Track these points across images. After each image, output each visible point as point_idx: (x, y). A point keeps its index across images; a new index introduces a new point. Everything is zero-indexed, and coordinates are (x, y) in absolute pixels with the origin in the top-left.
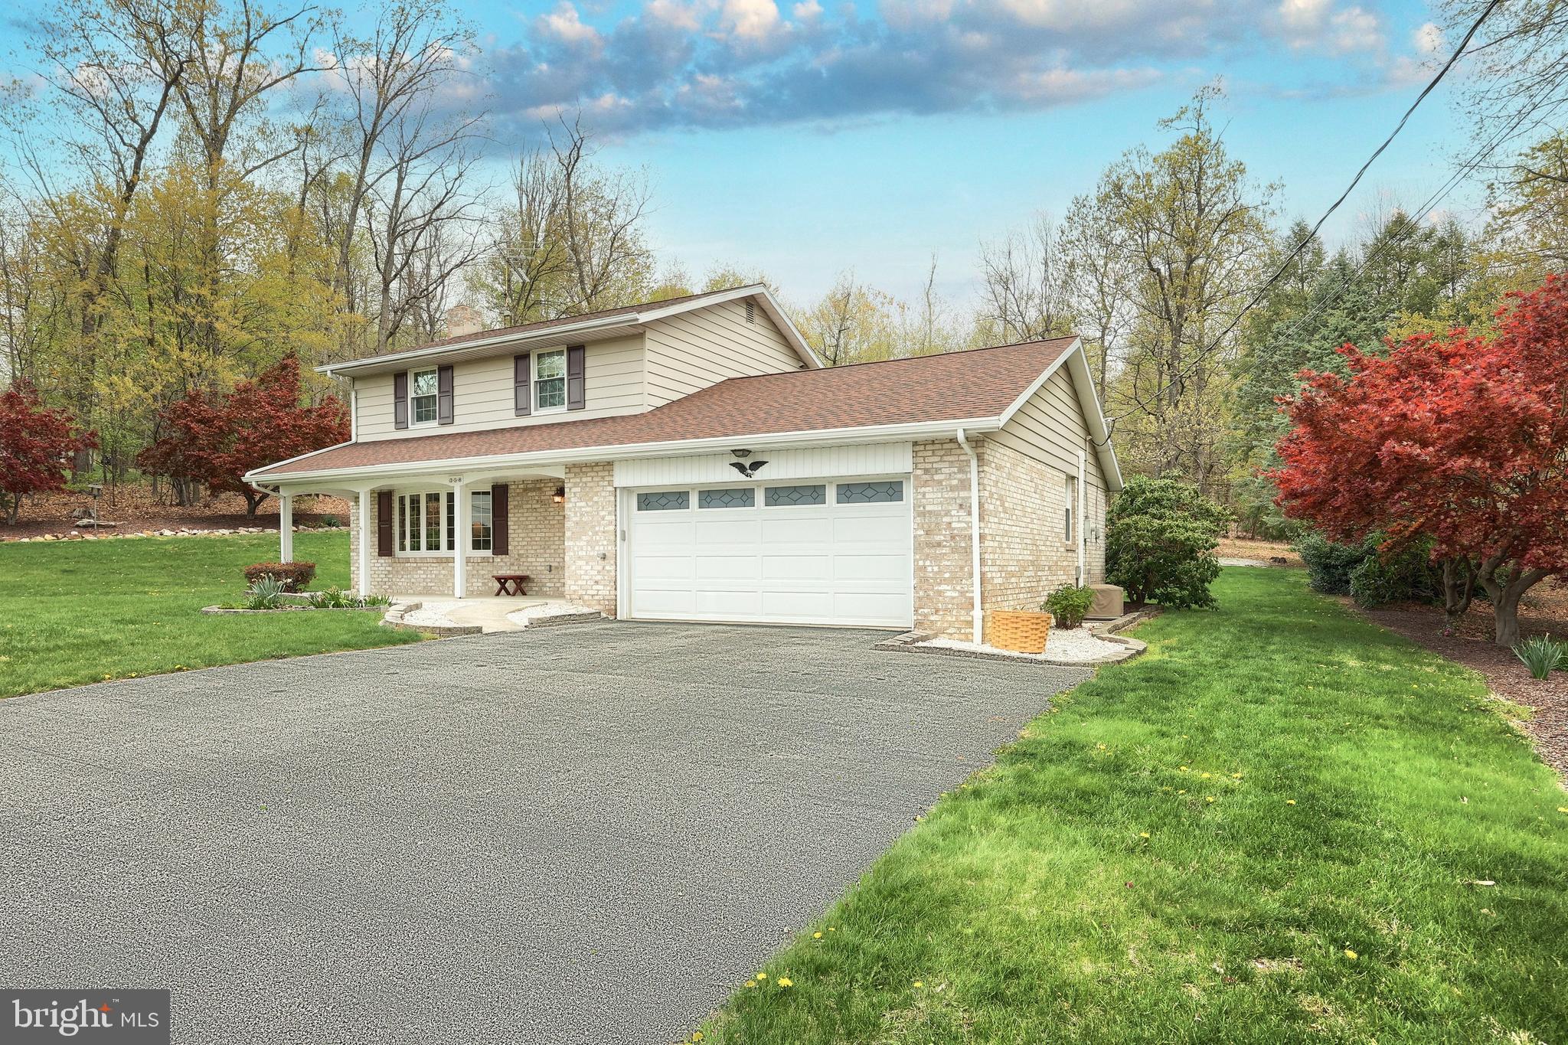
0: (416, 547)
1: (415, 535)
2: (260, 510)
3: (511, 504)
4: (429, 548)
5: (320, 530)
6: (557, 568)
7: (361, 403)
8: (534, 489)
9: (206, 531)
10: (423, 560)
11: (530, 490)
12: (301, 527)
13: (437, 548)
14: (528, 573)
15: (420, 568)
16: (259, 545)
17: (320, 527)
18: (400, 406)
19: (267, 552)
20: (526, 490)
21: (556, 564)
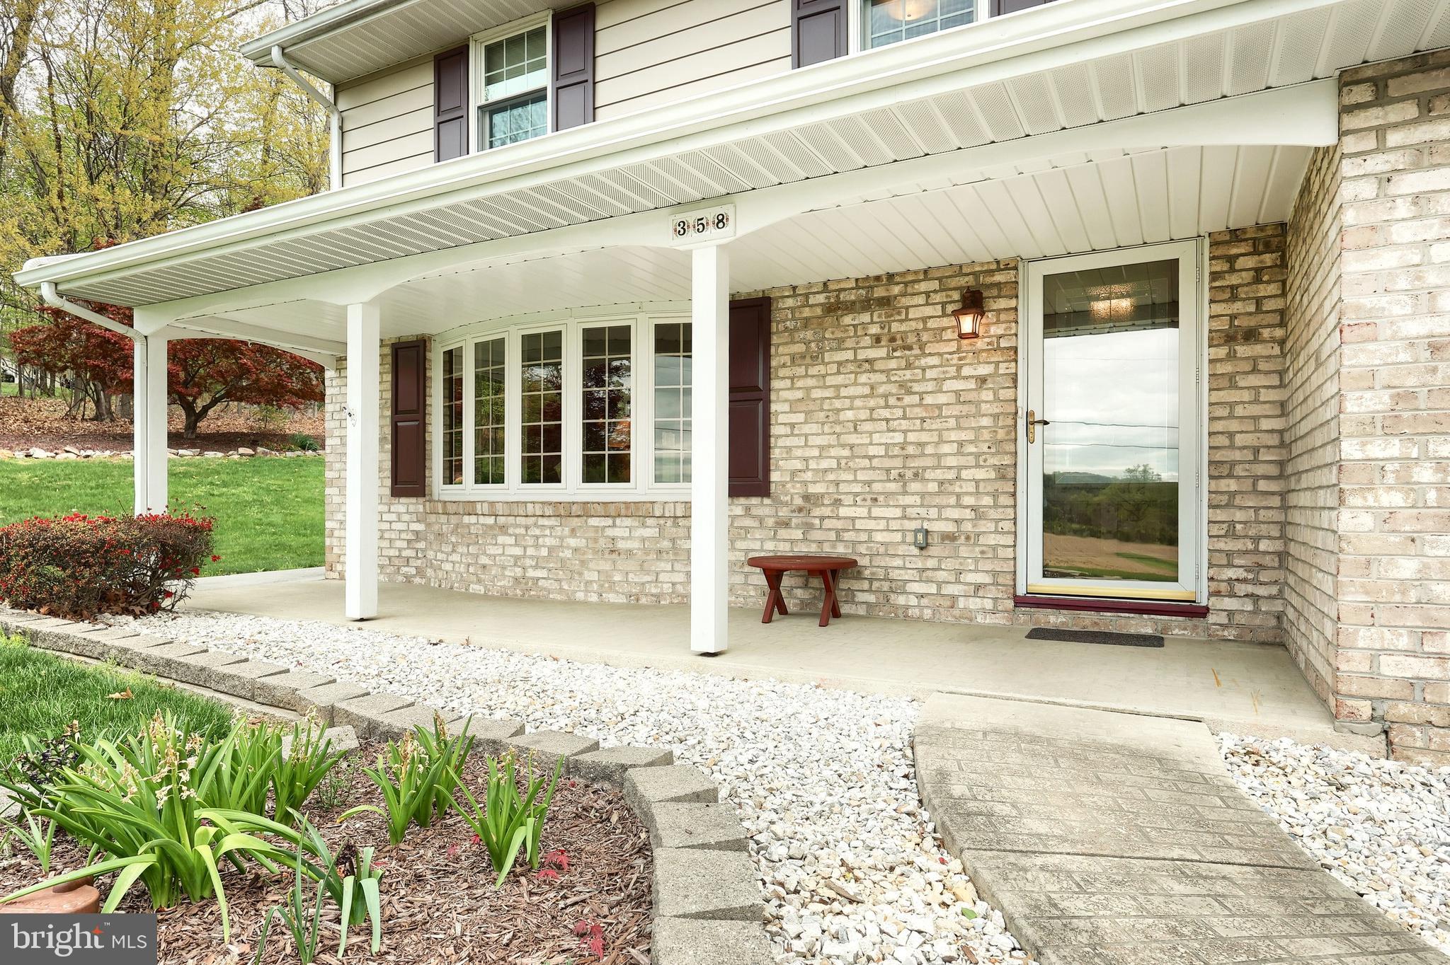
0: (490, 474)
1: (491, 443)
2: (203, 426)
3: (782, 351)
4: (531, 475)
5: (289, 454)
6: (949, 537)
7: (353, 140)
8: (866, 305)
9: (108, 453)
10: (513, 510)
11: (850, 307)
12: (260, 449)
13: (553, 476)
14: (841, 550)
15: (503, 529)
16: (185, 475)
17: (290, 450)
18: (450, 131)
19: (195, 486)
20: (835, 308)
21: (950, 527)
